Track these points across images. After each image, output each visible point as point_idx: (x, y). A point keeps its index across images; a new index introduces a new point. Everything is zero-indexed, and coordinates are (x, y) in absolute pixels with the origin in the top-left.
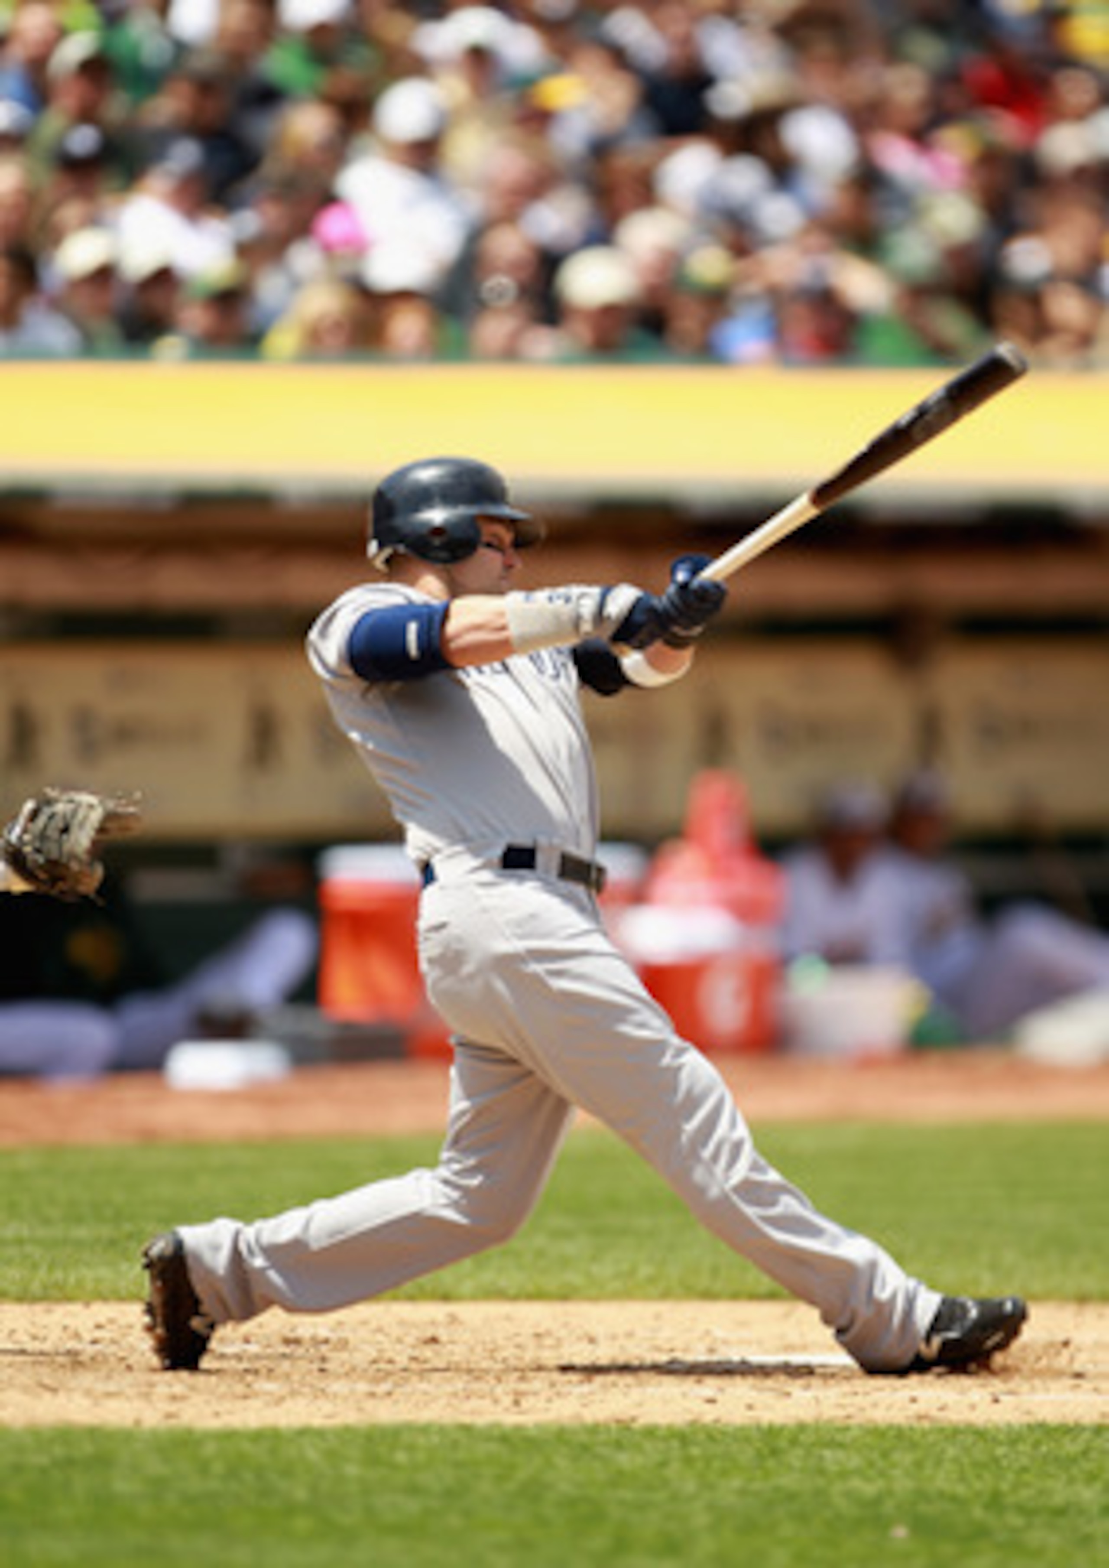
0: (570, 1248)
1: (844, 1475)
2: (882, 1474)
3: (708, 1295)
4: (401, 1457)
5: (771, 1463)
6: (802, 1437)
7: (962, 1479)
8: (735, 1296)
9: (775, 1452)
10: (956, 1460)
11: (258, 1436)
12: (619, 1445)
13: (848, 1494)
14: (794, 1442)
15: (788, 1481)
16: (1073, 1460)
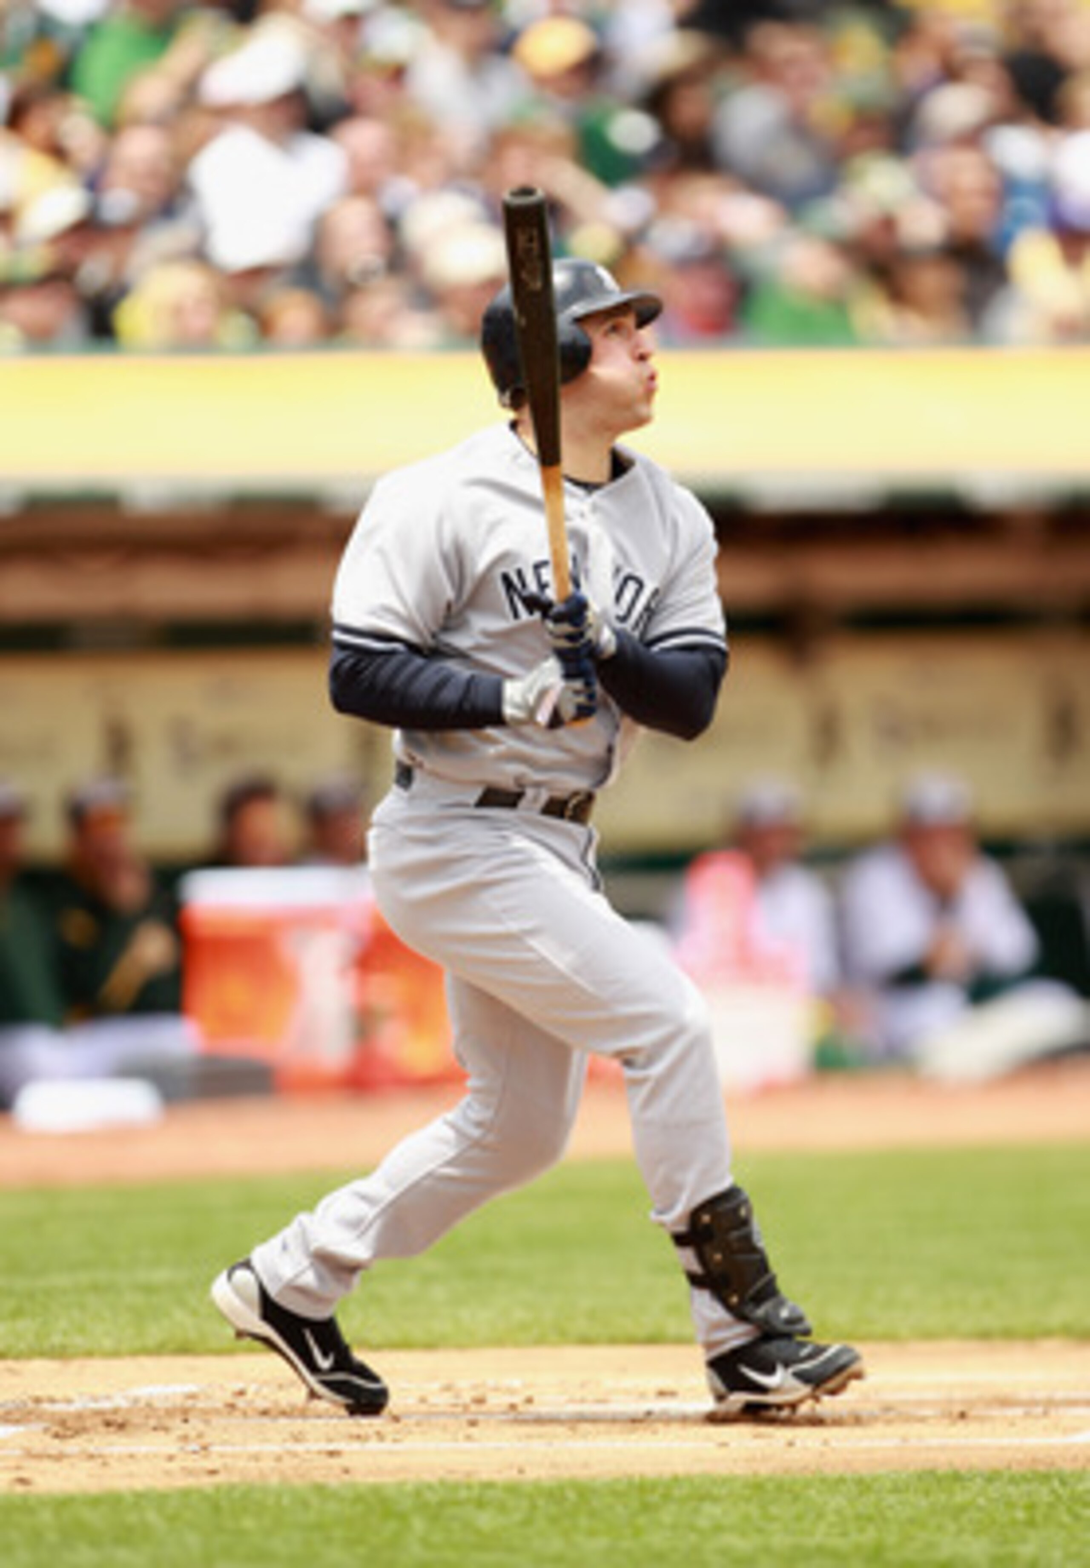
0: (439, 1293)
1: (718, 1529)
2: (760, 1531)
3: (586, 1341)
4: (248, 1523)
5: (642, 1520)
6: (676, 1493)
7: (844, 1534)
8: (613, 1341)
9: (646, 1508)
10: (838, 1512)
11: (95, 1501)
12: (480, 1504)
13: (724, 1552)
14: (667, 1497)
15: (657, 1539)
16: (962, 1509)
